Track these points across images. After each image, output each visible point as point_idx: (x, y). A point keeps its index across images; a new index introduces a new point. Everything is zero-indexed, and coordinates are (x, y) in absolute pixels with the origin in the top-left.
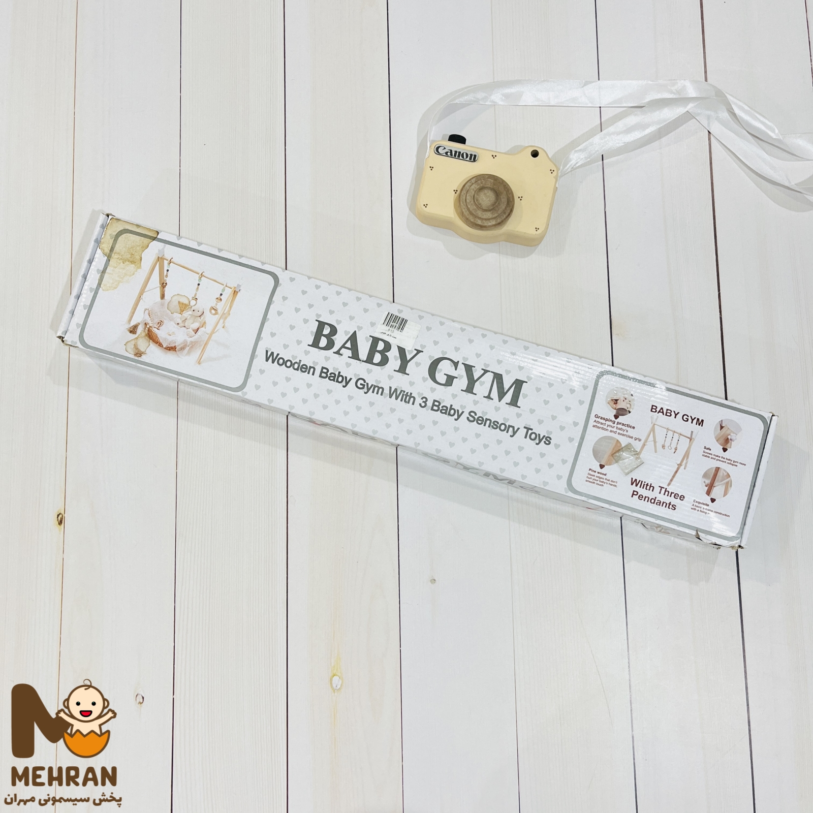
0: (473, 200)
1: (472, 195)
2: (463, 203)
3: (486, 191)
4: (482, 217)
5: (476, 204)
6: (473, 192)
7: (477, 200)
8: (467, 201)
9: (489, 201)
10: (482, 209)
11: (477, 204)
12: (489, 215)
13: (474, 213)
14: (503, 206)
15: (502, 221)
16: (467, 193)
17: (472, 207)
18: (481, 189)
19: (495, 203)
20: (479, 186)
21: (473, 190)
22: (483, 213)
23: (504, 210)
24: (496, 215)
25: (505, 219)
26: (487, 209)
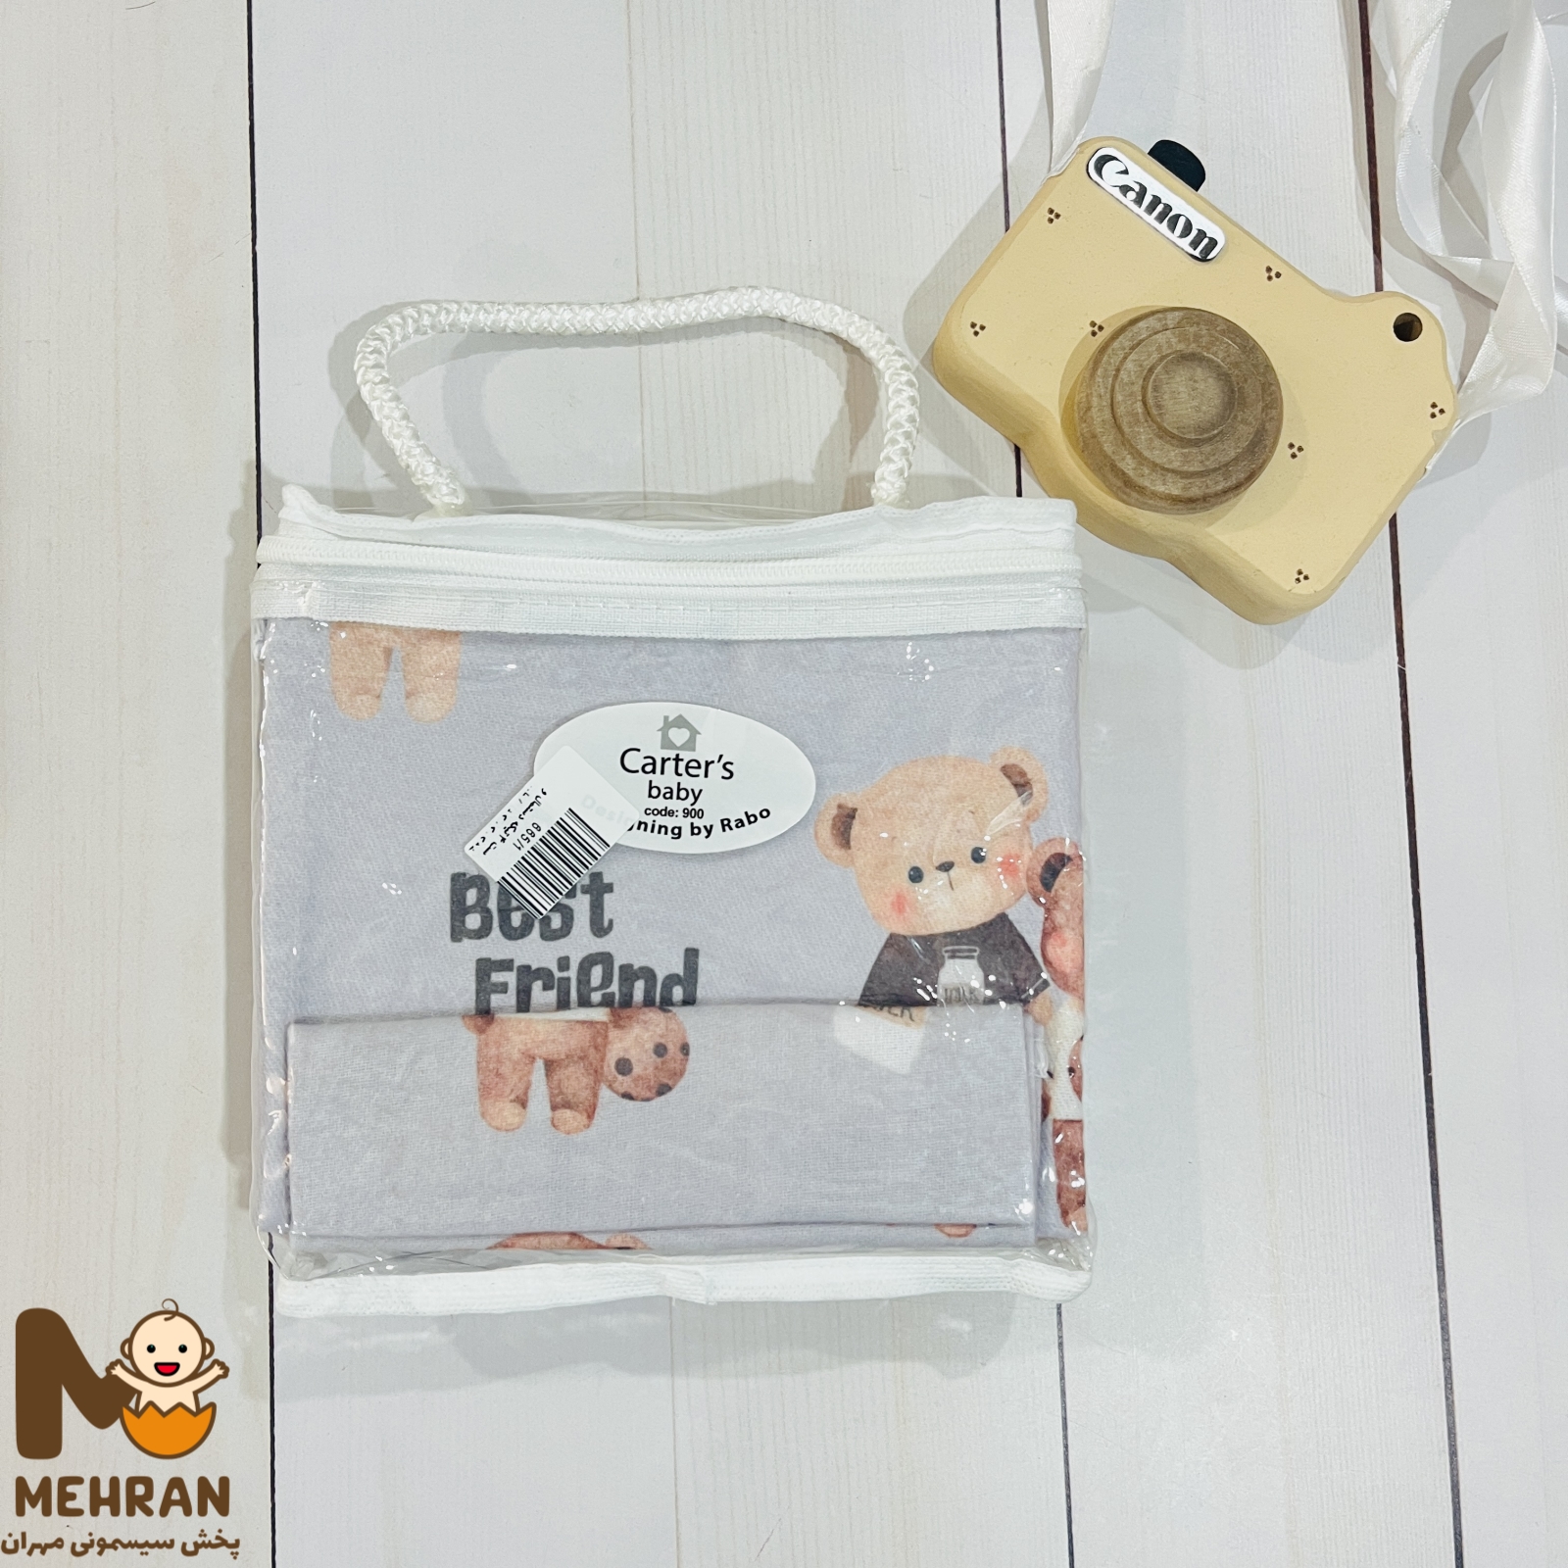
0: (1141, 382)
1: (1147, 364)
2: (1105, 377)
3: (1199, 370)
4: (1146, 453)
5: (1145, 403)
6: (1156, 356)
7: (1156, 389)
8: (1123, 375)
9: (1198, 409)
10: (1160, 427)
11: (1151, 402)
12: (1172, 456)
13: (1126, 430)
14: (1230, 450)
15: (1205, 499)
16: (1133, 348)
17: (1129, 405)
18: (1185, 358)
19: (1214, 426)
20: (1181, 347)
21: (1159, 348)
22: (1157, 442)
23: (1227, 465)
24: (1196, 467)
25: (1216, 495)
26: (1175, 431)
